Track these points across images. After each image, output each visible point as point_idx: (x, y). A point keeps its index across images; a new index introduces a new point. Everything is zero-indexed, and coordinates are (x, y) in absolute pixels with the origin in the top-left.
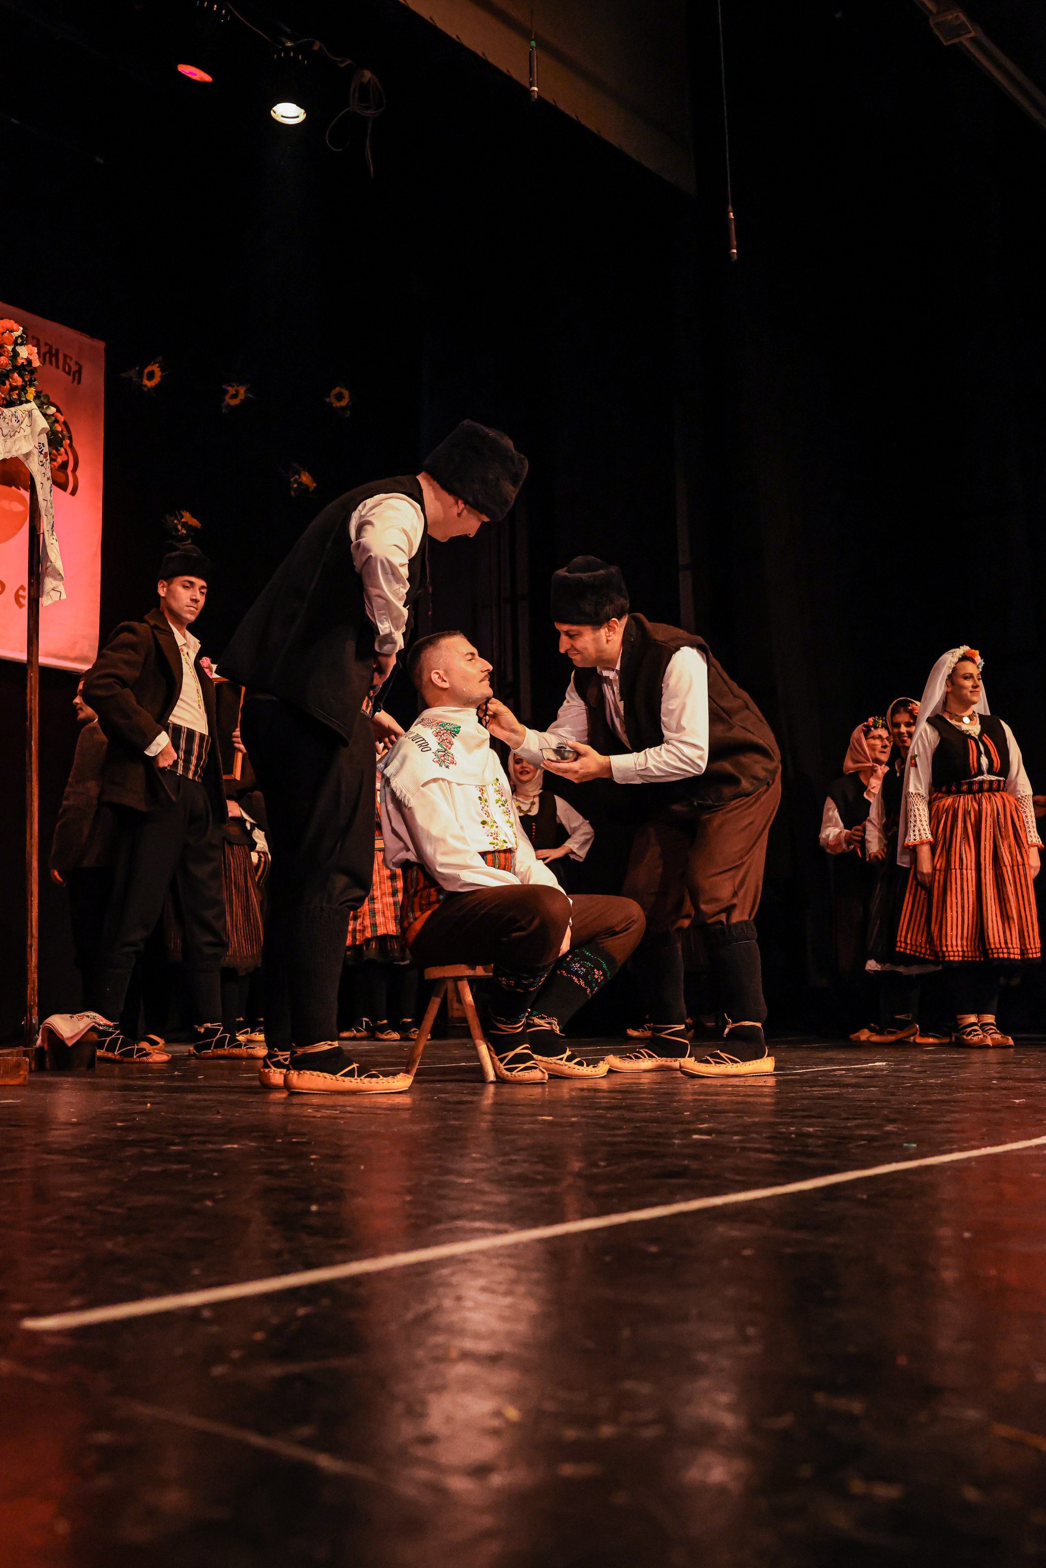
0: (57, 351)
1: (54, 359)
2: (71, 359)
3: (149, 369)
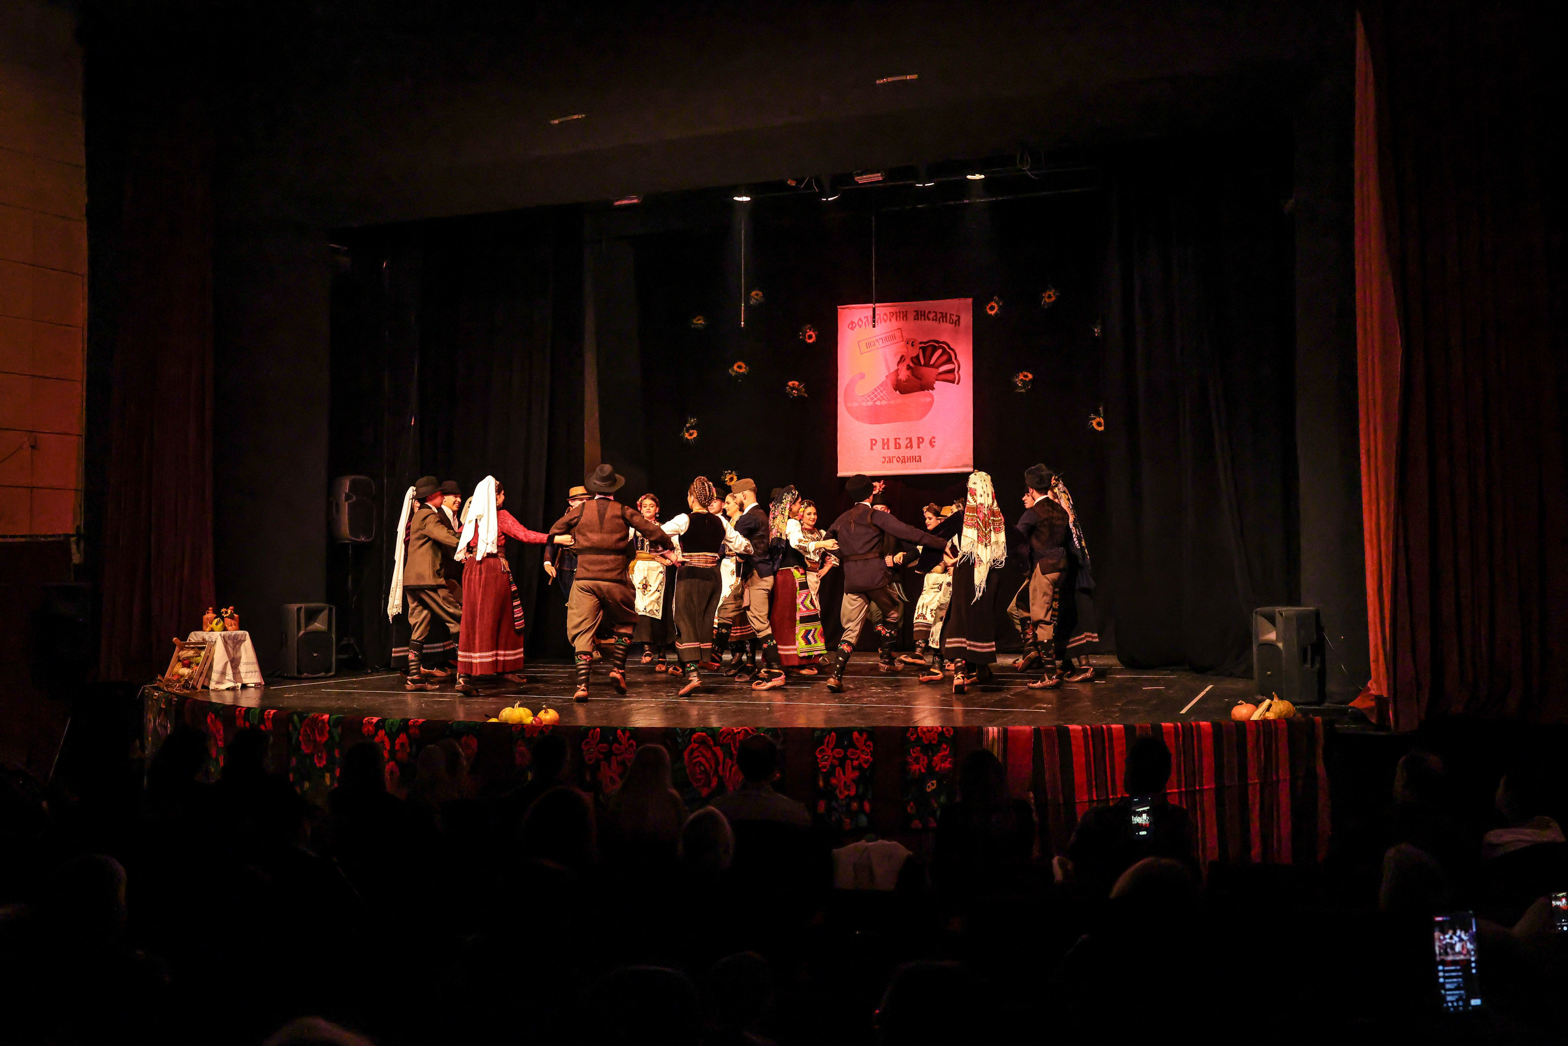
0: (946, 314)
1: (944, 319)
2: (953, 315)
3: (989, 305)
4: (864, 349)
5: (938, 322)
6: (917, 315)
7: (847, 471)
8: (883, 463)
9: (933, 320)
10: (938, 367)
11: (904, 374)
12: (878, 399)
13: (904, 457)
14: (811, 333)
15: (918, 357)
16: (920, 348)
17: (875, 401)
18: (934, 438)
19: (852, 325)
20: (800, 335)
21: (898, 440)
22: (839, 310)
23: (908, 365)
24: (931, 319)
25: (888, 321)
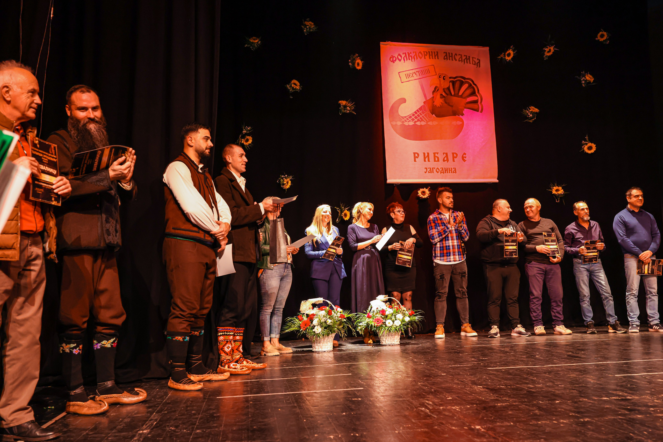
0: (469, 57)
1: (468, 60)
2: (475, 58)
3: (508, 52)
4: (404, 79)
5: (463, 62)
6: (446, 55)
7: (395, 179)
8: (425, 172)
9: (459, 61)
10: (465, 98)
11: (439, 102)
12: (418, 120)
13: (443, 168)
14: (359, 61)
15: (448, 89)
16: (450, 81)
17: (416, 122)
18: (465, 154)
19: (393, 60)
20: (348, 63)
21: (436, 155)
22: (381, 45)
23: (441, 95)
24: (457, 59)
25: (423, 57)
